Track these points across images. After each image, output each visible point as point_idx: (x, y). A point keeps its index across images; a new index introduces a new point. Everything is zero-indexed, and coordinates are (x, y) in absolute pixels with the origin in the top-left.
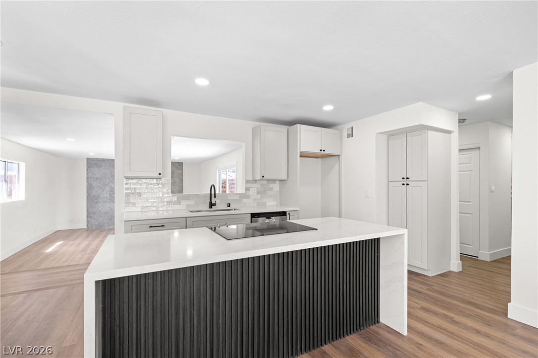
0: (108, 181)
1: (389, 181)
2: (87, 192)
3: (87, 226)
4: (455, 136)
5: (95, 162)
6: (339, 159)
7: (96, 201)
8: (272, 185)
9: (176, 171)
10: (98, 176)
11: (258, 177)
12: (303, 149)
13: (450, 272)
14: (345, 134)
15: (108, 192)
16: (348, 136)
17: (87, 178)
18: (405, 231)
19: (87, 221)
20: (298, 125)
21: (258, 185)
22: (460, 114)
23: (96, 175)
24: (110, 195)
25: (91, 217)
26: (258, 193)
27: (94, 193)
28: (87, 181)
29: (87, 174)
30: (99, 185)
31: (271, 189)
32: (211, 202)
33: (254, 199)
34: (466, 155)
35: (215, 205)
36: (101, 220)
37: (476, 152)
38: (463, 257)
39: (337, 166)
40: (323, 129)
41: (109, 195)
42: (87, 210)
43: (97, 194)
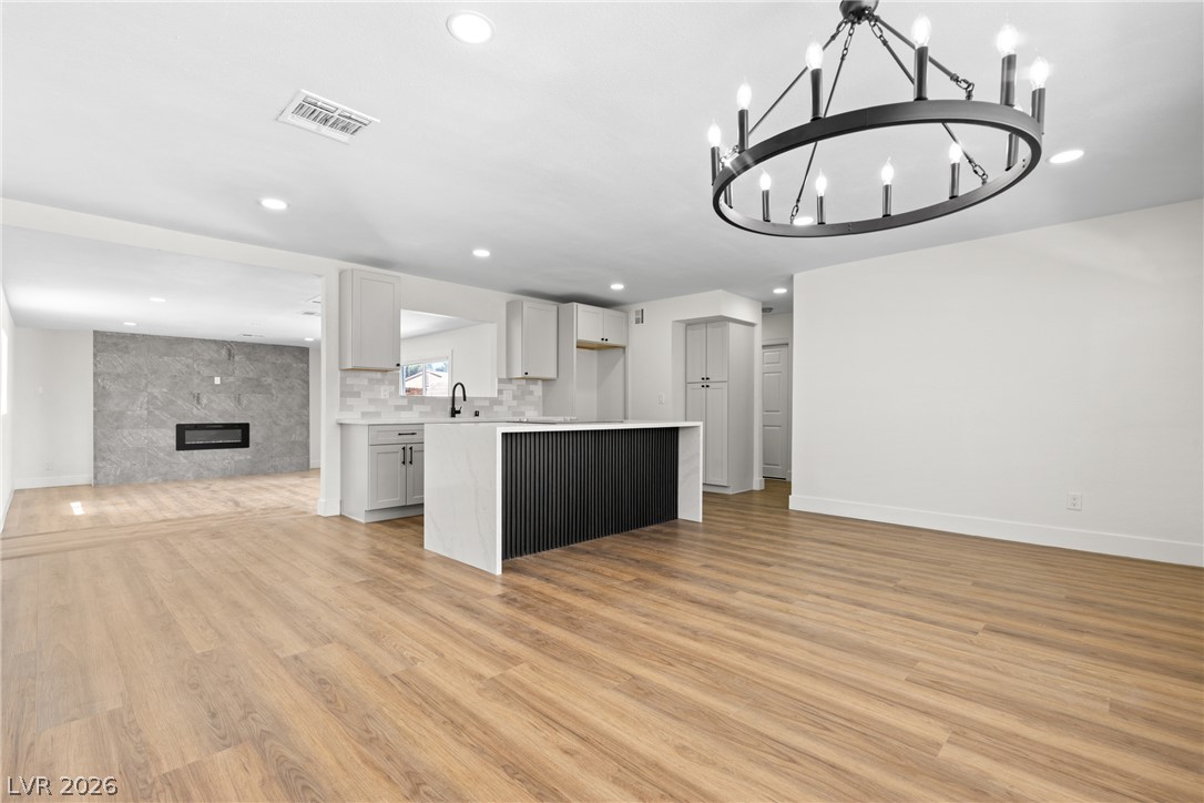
0: (144, 381)
1: (687, 383)
2: (95, 405)
3: (95, 478)
4: (758, 330)
5: (115, 340)
6: (624, 352)
7: (115, 424)
8: (532, 387)
9: (295, 365)
10: (120, 370)
11: (519, 374)
12: (581, 338)
13: (752, 491)
14: (633, 317)
15: (145, 406)
16: (637, 322)
17: (95, 375)
18: (700, 424)
19: (95, 467)
20: (575, 304)
21: (513, 386)
22: (763, 303)
23: (115, 367)
24: (150, 413)
25: (104, 459)
26: (514, 398)
27: (112, 406)
28: (95, 381)
29: (95, 365)
30: (125, 390)
31: (531, 393)
32: (453, 408)
33: (509, 407)
34: (770, 353)
35: (459, 412)
36: (128, 464)
37: (784, 349)
38: (768, 479)
39: (621, 360)
40: (606, 310)
41: (146, 412)
42: (95, 444)
43: (117, 409)
